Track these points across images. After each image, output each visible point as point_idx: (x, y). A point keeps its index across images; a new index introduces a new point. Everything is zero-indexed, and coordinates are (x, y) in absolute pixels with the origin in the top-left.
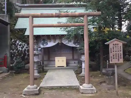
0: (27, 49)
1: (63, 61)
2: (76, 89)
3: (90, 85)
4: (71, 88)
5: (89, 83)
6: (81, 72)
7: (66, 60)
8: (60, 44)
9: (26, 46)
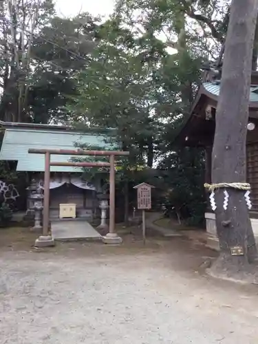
0: (5, 191)
1: (71, 209)
2: (99, 241)
3: (115, 235)
4: (91, 240)
5: (114, 233)
6: (100, 223)
7: (76, 209)
8: (68, 186)
9: (4, 186)
